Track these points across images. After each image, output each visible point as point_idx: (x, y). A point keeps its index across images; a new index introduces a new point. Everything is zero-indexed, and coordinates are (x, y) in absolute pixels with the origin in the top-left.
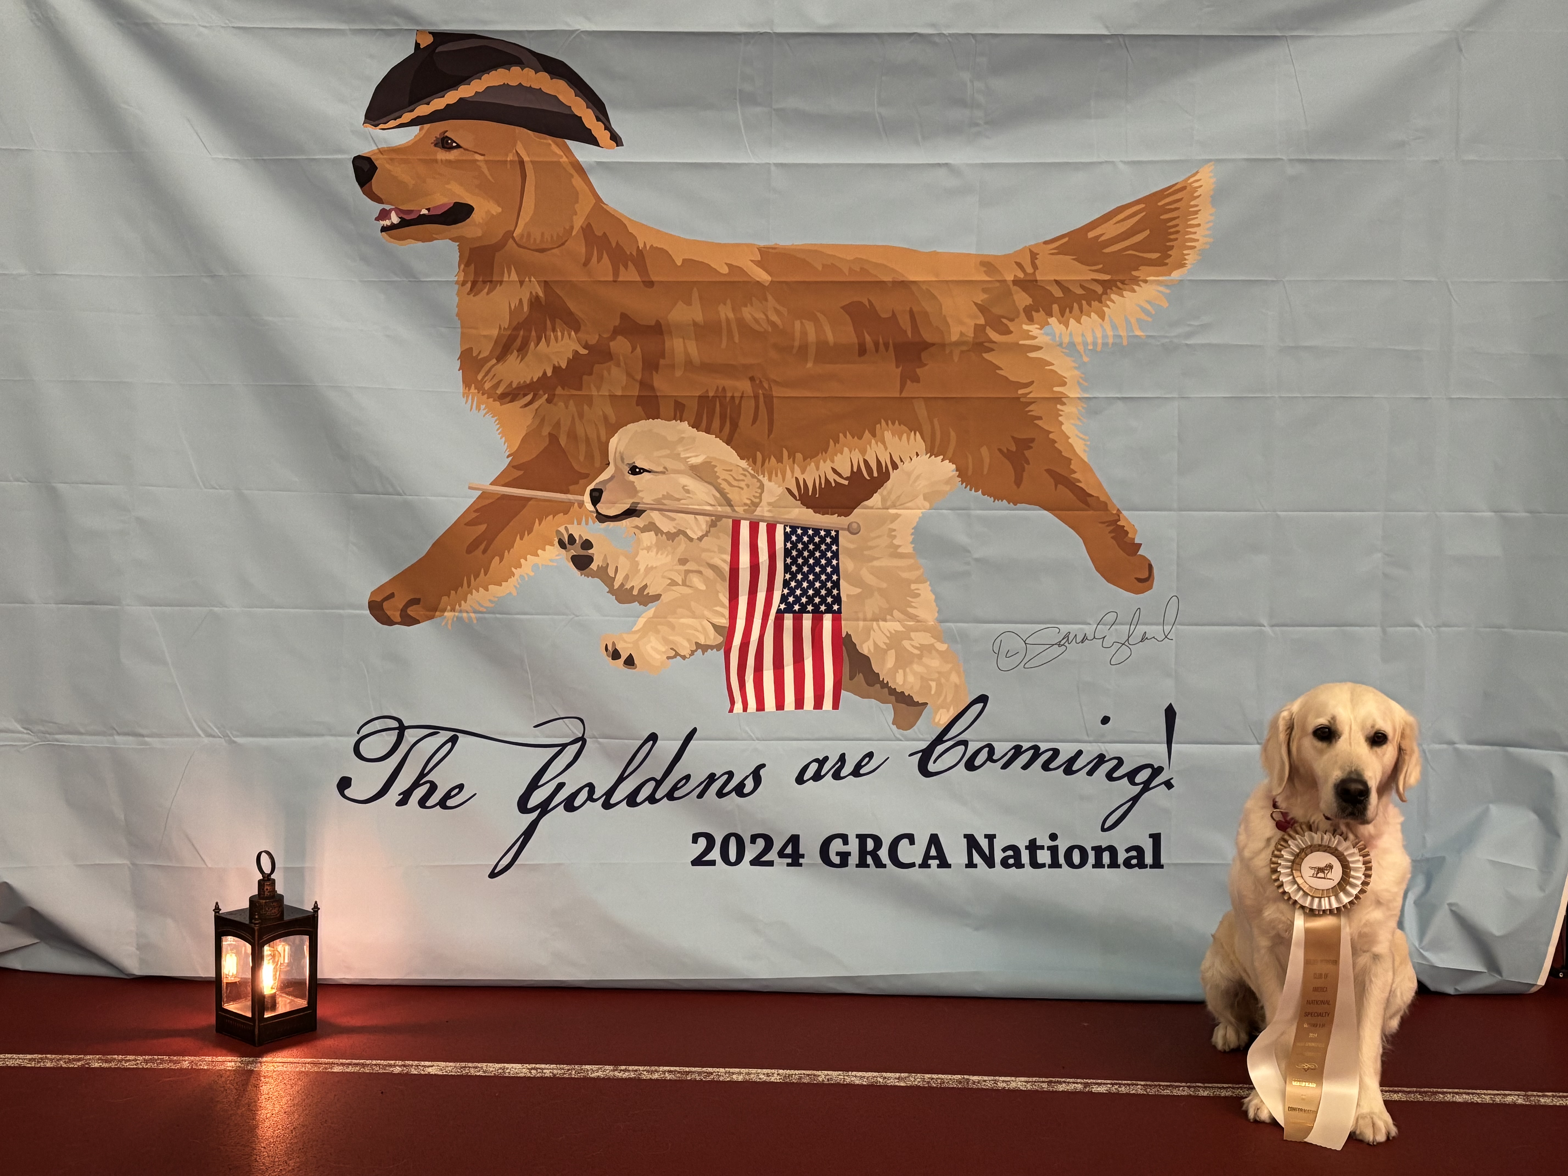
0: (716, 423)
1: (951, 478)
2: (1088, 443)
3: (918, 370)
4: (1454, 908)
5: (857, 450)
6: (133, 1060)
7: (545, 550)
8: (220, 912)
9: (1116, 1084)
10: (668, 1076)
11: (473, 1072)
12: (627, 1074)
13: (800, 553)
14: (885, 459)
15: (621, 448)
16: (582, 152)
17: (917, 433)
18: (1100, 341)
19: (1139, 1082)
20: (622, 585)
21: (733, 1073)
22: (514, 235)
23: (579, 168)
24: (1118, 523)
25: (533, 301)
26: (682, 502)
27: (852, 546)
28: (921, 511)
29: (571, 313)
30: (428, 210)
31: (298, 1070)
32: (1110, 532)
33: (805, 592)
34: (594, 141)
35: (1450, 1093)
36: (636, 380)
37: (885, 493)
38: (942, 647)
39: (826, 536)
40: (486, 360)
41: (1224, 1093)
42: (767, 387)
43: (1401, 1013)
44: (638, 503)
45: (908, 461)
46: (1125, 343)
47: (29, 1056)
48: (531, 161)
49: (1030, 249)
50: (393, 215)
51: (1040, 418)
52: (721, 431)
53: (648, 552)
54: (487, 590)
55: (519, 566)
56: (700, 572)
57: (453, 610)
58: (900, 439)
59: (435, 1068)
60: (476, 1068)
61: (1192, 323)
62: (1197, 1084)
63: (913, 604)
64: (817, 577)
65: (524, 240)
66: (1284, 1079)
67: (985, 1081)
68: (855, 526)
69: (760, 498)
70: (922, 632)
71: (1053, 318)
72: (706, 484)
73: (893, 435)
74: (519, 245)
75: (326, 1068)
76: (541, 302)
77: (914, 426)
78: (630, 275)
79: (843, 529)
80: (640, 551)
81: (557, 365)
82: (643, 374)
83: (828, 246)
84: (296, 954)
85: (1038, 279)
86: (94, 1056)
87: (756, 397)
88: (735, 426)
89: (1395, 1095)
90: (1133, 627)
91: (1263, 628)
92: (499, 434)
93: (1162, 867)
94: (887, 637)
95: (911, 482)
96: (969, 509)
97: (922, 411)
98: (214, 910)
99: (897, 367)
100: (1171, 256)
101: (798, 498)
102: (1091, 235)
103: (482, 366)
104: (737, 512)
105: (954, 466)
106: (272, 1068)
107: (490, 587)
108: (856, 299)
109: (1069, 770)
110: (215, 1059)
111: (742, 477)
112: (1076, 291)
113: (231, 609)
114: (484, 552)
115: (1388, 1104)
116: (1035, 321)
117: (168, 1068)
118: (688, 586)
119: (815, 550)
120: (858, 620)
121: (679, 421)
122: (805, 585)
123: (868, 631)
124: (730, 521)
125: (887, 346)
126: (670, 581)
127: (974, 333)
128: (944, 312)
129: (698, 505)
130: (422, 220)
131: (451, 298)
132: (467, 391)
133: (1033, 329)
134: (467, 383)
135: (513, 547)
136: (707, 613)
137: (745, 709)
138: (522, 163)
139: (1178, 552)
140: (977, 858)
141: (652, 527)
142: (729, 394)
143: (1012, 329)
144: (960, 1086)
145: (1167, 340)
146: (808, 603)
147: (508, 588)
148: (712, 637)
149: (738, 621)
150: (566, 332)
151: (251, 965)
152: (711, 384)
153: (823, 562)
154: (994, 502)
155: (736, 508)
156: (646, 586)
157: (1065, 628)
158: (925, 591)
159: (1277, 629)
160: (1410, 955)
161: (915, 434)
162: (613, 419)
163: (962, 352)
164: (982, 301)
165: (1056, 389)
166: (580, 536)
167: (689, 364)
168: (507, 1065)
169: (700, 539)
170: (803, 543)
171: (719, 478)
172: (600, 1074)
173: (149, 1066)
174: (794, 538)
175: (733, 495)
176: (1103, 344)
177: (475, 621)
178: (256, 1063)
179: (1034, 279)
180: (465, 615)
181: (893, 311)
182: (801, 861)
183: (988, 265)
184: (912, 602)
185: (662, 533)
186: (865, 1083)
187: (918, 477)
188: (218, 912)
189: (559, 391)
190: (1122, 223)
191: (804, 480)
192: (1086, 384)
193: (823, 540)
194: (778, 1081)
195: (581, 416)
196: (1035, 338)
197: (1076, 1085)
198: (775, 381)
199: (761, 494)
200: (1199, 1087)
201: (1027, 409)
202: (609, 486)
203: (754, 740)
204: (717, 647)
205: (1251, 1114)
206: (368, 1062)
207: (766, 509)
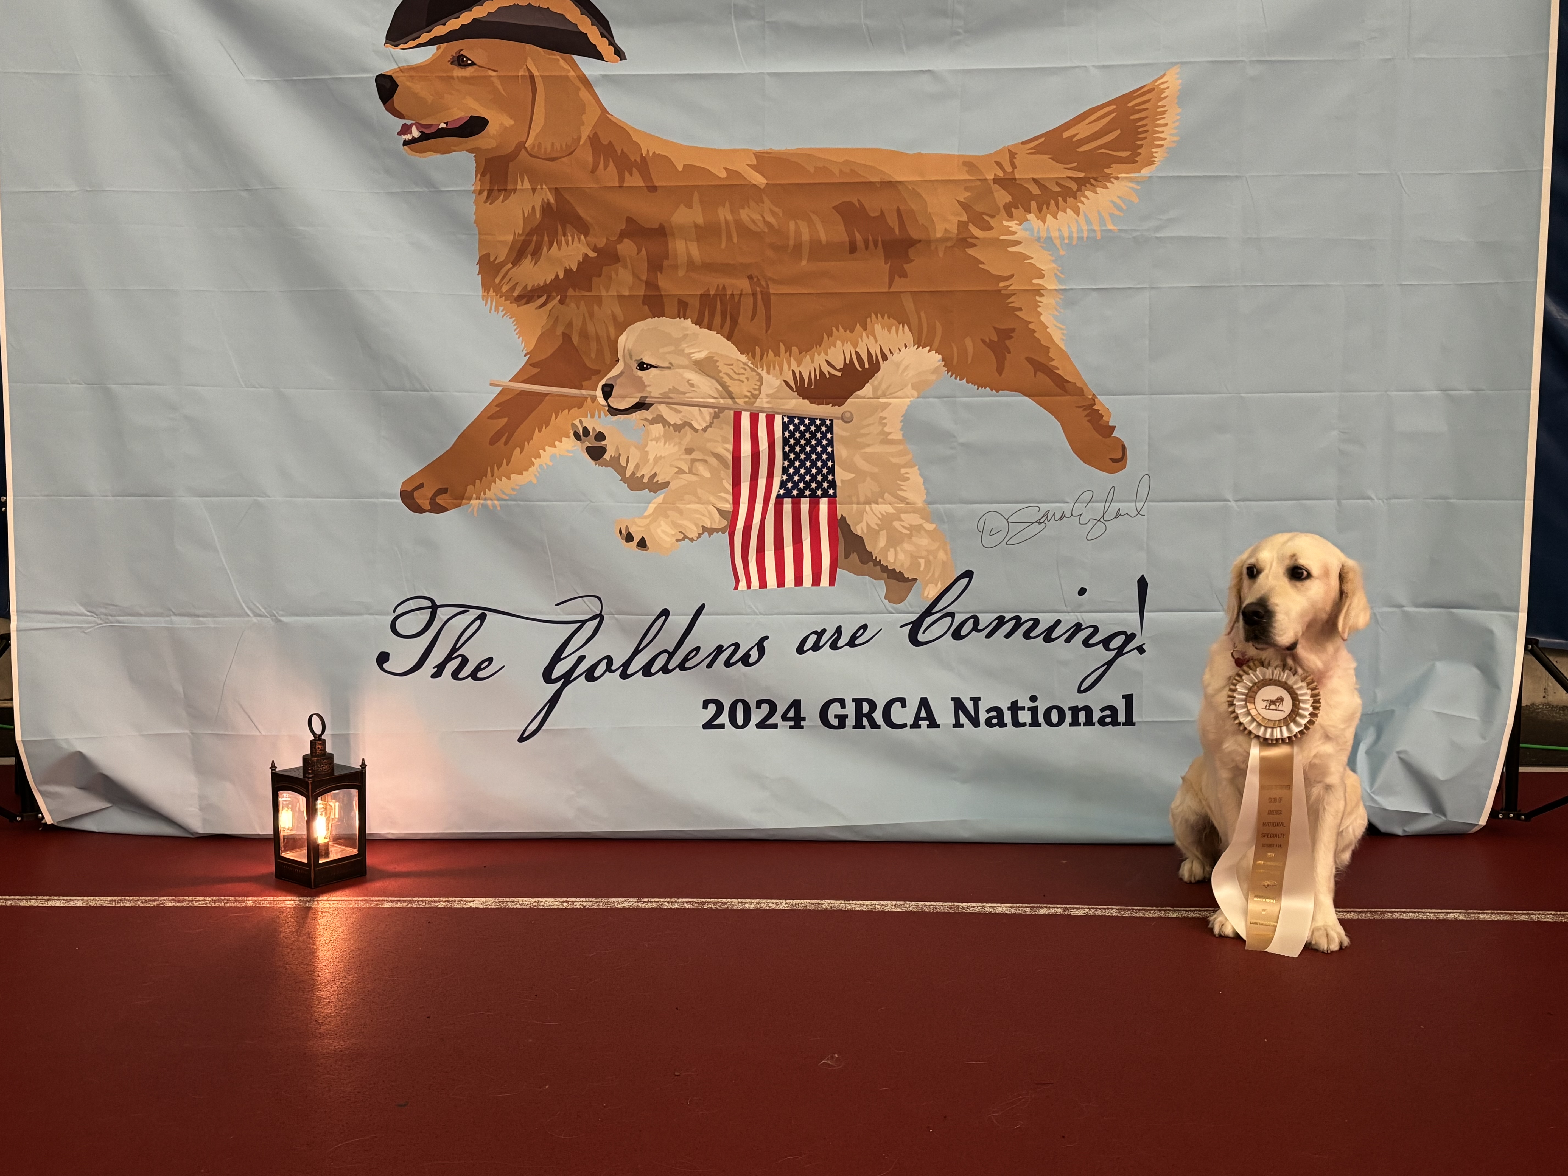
0: (717, 320)
1: (937, 368)
2: (1065, 332)
3: (905, 266)
4: (1402, 756)
5: (849, 343)
6: (203, 900)
7: (561, 442)
8: (277, 770)
9: (1093, 908)
10: (687, 906)
11: (510, 905)
12: (649, 904)
13: (798, 441)
14: (875, 351)
15: (630, 345)
16: (588, 66)
17: (906, 325)
18: (1075, 235)
19: (1114, 907)
20: (633, 474)
21: (745, 903)
22: (526, 146)
23: (585, 81)
24: (1094, 407)
25: (545, 206)
26: (687, 395)
27: (845, 434)
28: (910, 399)
29: (580, 218)
30: (446, 123)
31: (351, 906)
32: (1086, 416)
33: (802, 478)
34: (599, 56)
35: (1398, 912)
36: (641, 280)
37: (876, 383)
38: (930, 527)
39: (821, 425)
40: (503, 264)
41: (1191, 915)
42: (765, 286)
43: (1352, 847)
44: (647, 397)
45: (897, 352)
46: (1099, 237)
47: (110, 898)
48: (541, 76)
49: (1009, 150)
50: (414, 129)
51: (1020, 309)
52: (722, 327)
53: (657, 443)
54: (509, 479)
55: (538, 456)
56: (705, 461)
57: (478, 498)
58: (889, 331)
59: (476, 903)
60: (513, 902)
61: (1161, 217)
62: (1168, 908)
63: (902, 487)
64: (814, 464)
65: (536, 149)
66: (1245, 898)
67: (974, 907)
68: (848, 415)
69: (760, 390)
70: (912, 514)
71: (1032, 214)
72: (708, 378)
73: (883, 328)
74: (531, 155)
75: (377, 905)
76: (551, 207)
77: (902, 319)
78: (635, 180)
79: (837, 418)
80: (649, 442)
81: (568, 268)
82: (648, 275)
83: (820, 150)
84: (346, 809)
85: (1017, 177)
86: (167, 898)
87: (754, 294)
88: (735, 322)
89: (1348, 915)
90: (1108, 504)
91: (1229, 503)
92: (517, 334)
93: (1134, 724)
94: (879, 518)
95: (900, 371)
96: (955, 397)
97: (909, 304)
98: (270, 768)
99: (886, 263)
100: (1141, 153)
101: (795, 390)
102: (1066, 135)
103: (499, 271)
104: (738, 404)
105: (940, 356)
106: (328, 905)
107: (512, 476)
108: (847, 199)
109: (1048, 637)
110: (276, 899)
111: (743, 371)
112: (1053, 189)
113: (273, 498)
114: (506, 443)
115: (1342, 922)
116: (1014, 217)
117: (234, 907)
118: (694, 474)
119: (811, 438)
120: (852, 503)
121: (682, 319)
122: (802, 471)
123: (861, 513)
124: (732, 412)
125: (876, 245)
126: (677, 470)
127: (958, 230)
128: (929, 210)
129: (702, 398)
130: (441, 133)
131: (468, 207)
132: (486, 294)
133: (1013, 225)
134: (486, 287)
135: (532, 439)
136: (712, 499)
137: (749, 587)
138: (532, 77)
139: (1149, 433)
140: (963, 719)
141: (660, 419)
142: (729, 292)
143: (992, 225)
144: (951, 911)
145: (1138, 233)
146: (805, 488)
147: (529, 476)
148: (717, 521)
149: (741, 505)
150: (576, 236)
151: (306, 819)
152: (713, 283)
153: (819, 449)
154: (978, 389)
155: (737, 400)
156: (655, 475)
157: (1044, 507)
158: (914, 475)
159: (1242, 503)
160: (1362, 798)
161: (903, 327)
162: (621, 317)
163: (946, 247)
164: (964, 199)
165: (1035, 281)
166: (594, 429)
167: (691, 265)
168: (541, 900)
169: (705, 430)
170: (800, 432)
171: (721, 372)
172: (626, 905)
173: (217, 905)
174: (791, 427)
175: (734, 388)
176: (1078, 238)
177: (499, 508)
178: (313, 901)
179: (1013, 177)
180: (489, 502)
181: (881, 210)
182: (802, 723)
183: (970, 164)
184: (902, 485)
185: (669, 424)
186: (864, 909)
187: (906, 368)
188: (275, 770)
189: (571, 292)
190: (1095, 123)
191: (800, 372)
192: (1063, 276)
193: (818, 429)
194: (786, 908)
195: (591, 315)
196: (1014, 233)
197: (1056, 909)
198: (771, 279)
199: (760, 386)
200: (1168, 910)
201: (1008, 301)
202: (618, 381)
203: (757, 615)
204: (722, 530)
205: (1216, 930)
206: (415, 899)
207: (765, 400)
